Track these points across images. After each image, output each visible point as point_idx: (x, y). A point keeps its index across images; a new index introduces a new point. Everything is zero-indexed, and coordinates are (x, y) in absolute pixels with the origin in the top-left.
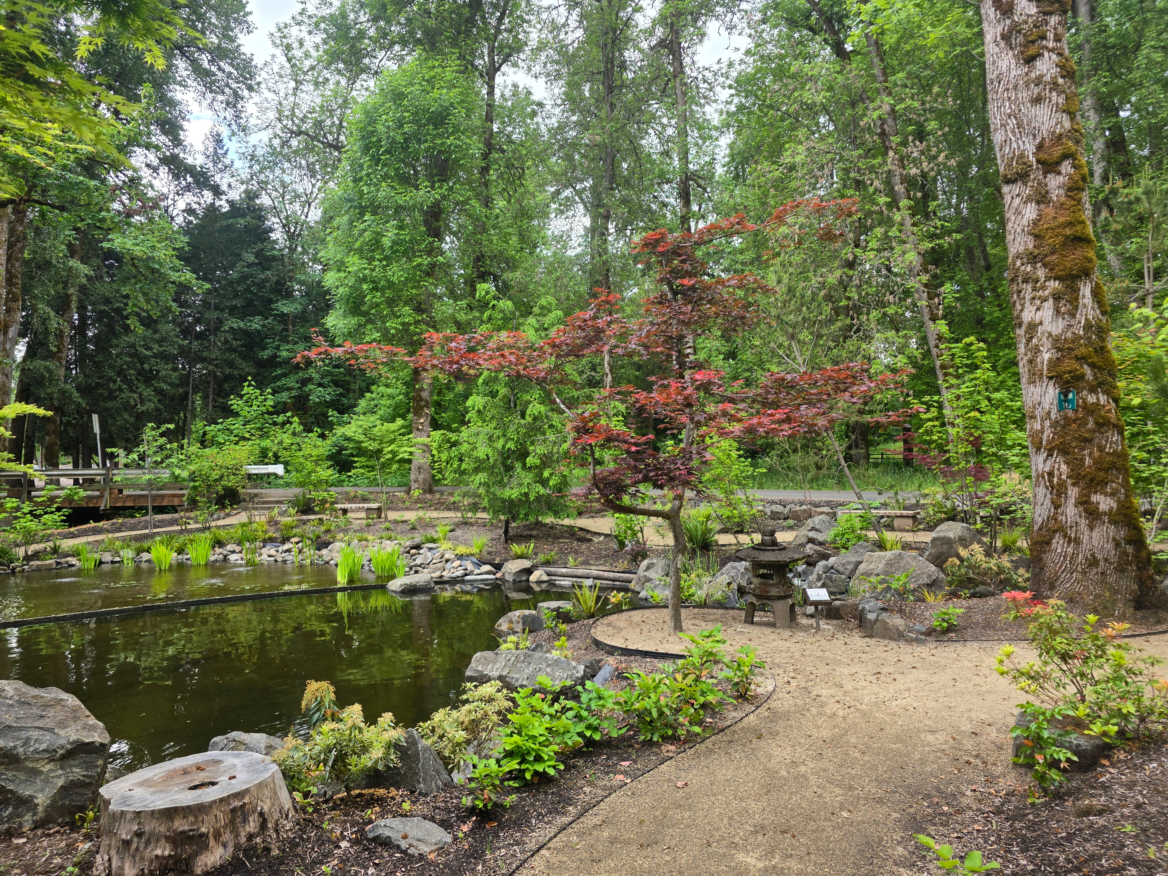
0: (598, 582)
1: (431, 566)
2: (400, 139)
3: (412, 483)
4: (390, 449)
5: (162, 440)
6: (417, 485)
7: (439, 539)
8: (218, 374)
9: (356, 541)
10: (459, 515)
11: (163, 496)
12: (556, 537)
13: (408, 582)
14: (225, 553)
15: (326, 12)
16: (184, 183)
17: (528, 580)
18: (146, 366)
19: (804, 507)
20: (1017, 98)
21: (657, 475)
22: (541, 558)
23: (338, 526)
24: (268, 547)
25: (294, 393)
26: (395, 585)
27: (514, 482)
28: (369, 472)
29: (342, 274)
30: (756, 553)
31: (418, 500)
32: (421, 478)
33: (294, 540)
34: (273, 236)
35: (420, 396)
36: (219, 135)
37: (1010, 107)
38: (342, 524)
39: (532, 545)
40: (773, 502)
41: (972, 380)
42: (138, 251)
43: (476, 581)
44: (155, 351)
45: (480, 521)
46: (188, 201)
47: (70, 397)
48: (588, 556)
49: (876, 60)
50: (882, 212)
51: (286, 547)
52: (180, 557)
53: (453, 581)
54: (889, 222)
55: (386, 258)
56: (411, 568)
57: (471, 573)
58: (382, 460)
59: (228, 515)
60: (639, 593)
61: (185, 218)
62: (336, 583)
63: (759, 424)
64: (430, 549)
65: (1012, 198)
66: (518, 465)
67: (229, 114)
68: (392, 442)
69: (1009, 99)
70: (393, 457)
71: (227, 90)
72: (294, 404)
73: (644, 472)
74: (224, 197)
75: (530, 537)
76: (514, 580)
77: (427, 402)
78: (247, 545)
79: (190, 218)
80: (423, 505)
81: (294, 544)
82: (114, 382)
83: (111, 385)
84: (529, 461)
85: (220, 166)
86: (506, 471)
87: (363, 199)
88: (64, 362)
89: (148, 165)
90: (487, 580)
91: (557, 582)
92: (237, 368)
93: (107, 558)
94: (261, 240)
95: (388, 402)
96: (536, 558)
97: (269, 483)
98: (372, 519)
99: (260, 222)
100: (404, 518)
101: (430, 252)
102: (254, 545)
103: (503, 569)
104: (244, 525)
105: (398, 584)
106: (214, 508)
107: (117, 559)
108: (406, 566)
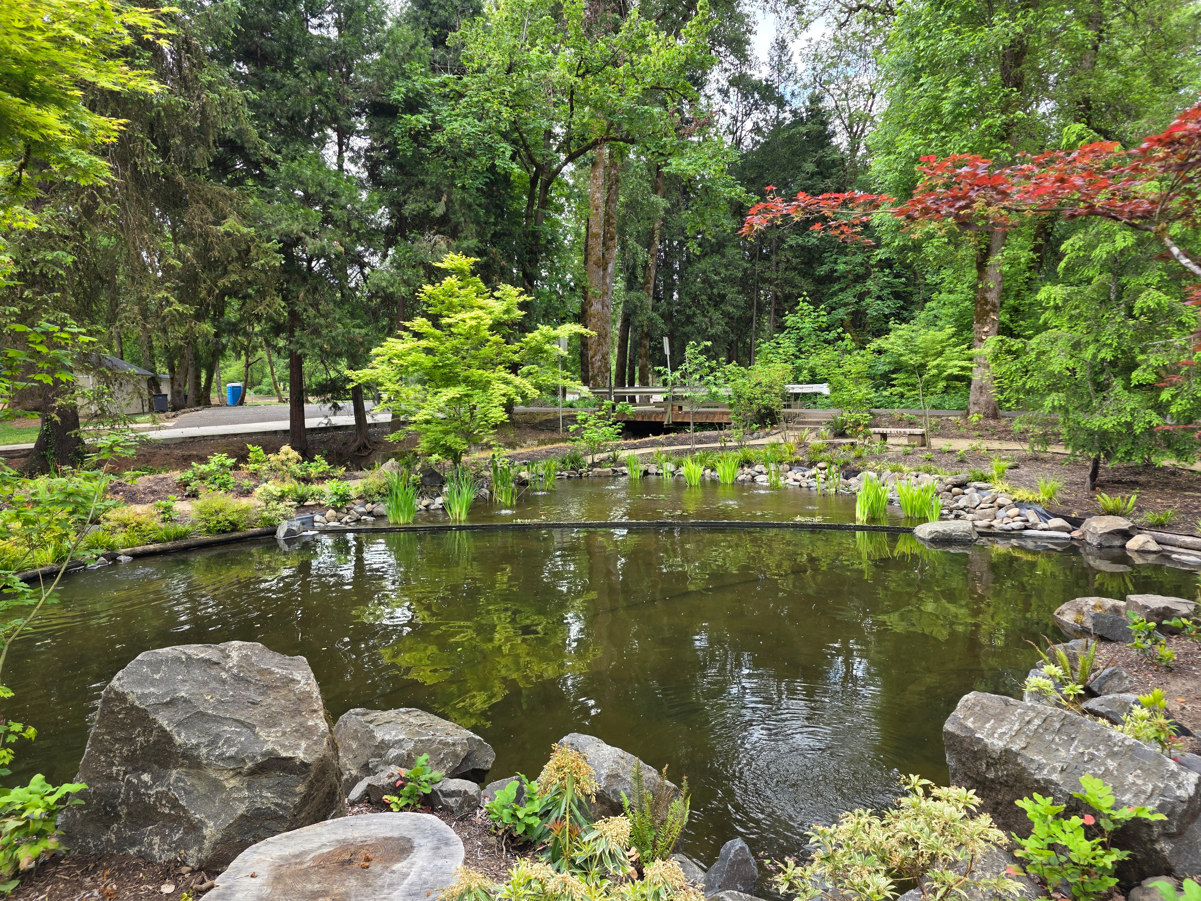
1: (978, 511)
3: (971, 406)
4: (935, 363)
5: (702, 358)
6: (977, 409)
7: (991, 478)
8: (779, 294)
9: (888, 471)
10: (1026, 447)
12: (1179, 488)
13: (940, 529)
14: (753, 473)
16: (752, 101)
17: (1123, 547)
18: (715, 291)
22: (1149, 517)
23: (871, 453)
24: (794, 471)
25: (851, 309)
26: (923, 531)
27: (1110, 406)
28: (909, 391)
29: (892, 157)
31: (977, 427)
32: (983, 399)
33: (821, 465)
34: (835, 141)
35: (985, 299)
36: (784, 41)
38: (876, 450)
39: (1133, 499)
42: (691, 171)
43: (1041, 538)
45: (1058, 457)
46: (755, 120)
47: (656, 324)
51: (814, 471)
52: (713, 474)
53: (1007, 535)
55: (946, 128)
56: (951, 511)
57: (1034, 527)
58: (926, 376)
59: (768, 434)
61: (753, 139)
62: (854, 518)
64: (979, 489)
66: (1117, 384)
68: (940, 354)
70: (940, 373)
72: (852, 321)
74: (787, 108)
75: (1134, 484)
76: (1100, 544)
77: (994, 305)
78: (772, 467)
79: (757, 138)
80: (983, 432)
81: (821, 469)
82: (690, 308)
83: (688, 311)
84: (1137, 376)
85: (784, 74)
86: (1097, 391)
87: (919, 59)
88: (651, 292)
89: (720, 90)
90: (1057, 538)
91: (1174, 556)
92: (796, 286)
93: (653, 469)
94: (823, 147)
95: (951, 310)
96: (1140, 516)
97: (815, 403)
98: (914, 446)
99: (822, 128)
100: (952, 448)
101: (1006, 108)
102: (781, 467)
103: (1083, 527)
104: (773, 445)
105: (928, 530)
106: (755, 426)
107: (661, 471)
108: (943, 507)
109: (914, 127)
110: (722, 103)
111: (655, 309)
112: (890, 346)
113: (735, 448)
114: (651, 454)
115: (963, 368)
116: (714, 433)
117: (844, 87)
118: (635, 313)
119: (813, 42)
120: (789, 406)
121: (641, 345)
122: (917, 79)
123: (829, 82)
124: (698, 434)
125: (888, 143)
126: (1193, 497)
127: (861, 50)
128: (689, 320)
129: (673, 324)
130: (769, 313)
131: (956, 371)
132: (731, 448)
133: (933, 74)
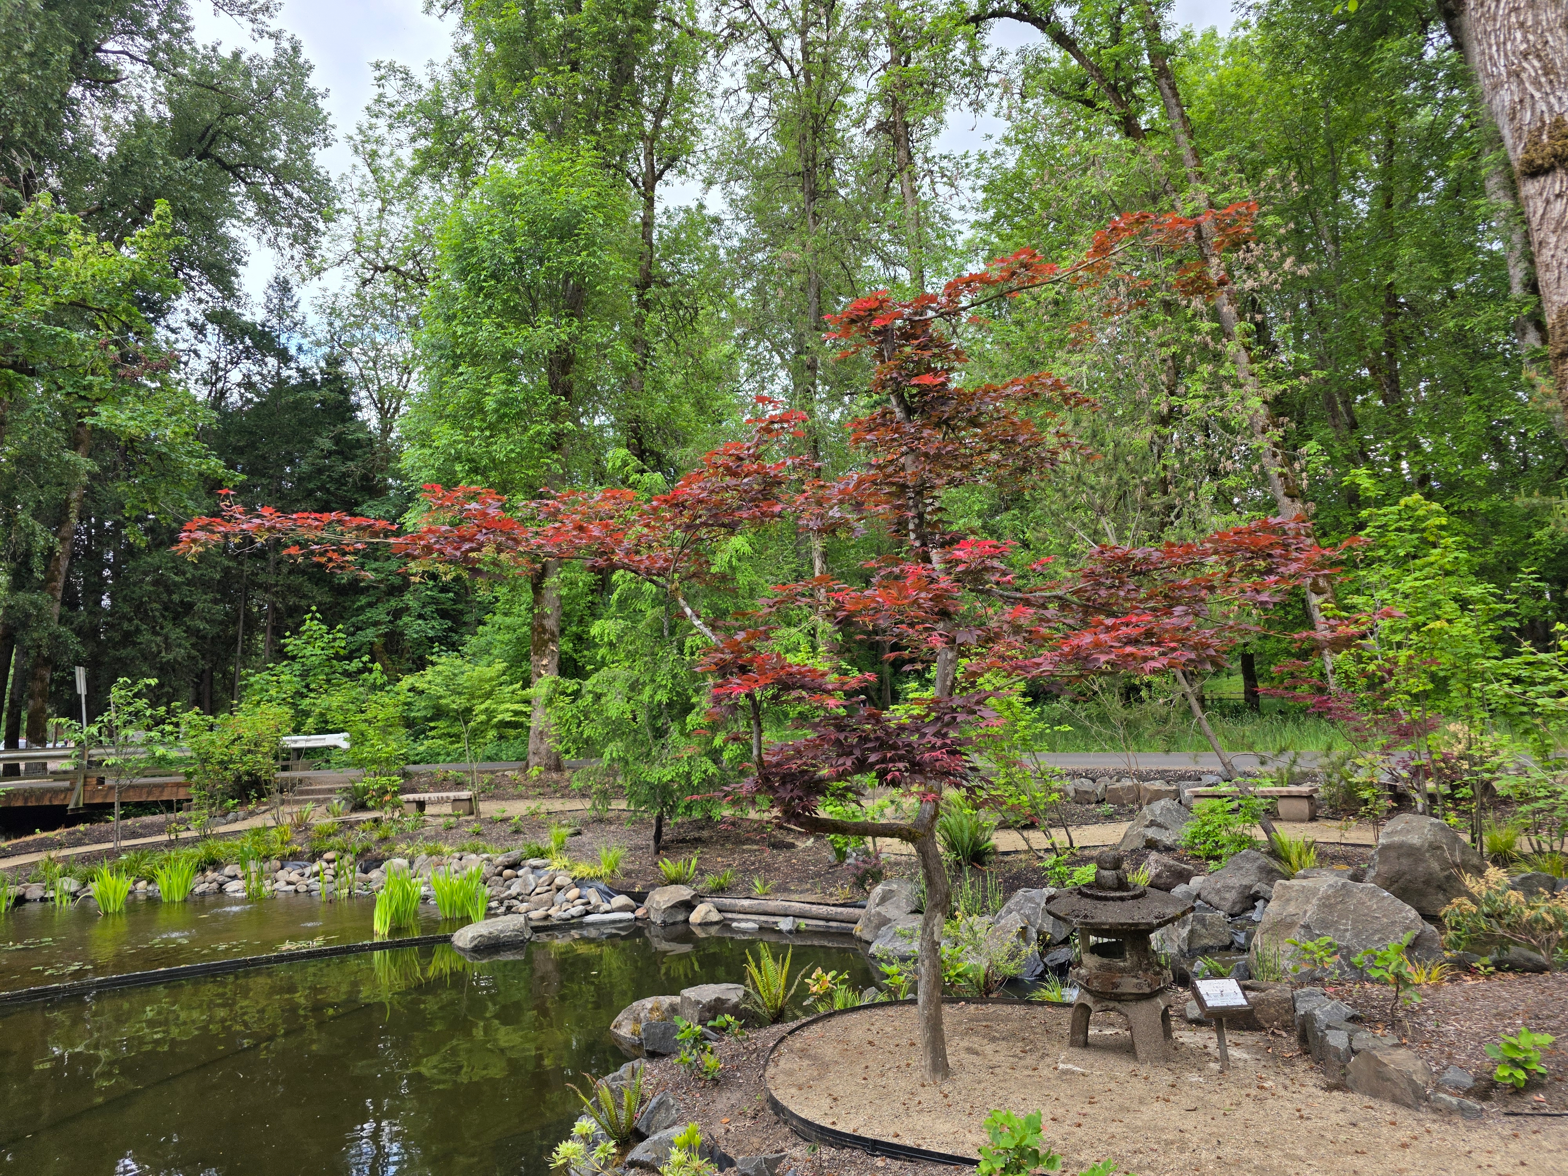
0: (803, 923)
1: (534, 898)
2: (509, 258)
3: (531, 757)
4: (483, 707)
5: (141, 703)
6: (537, 759)
7: (549, 851)
8: (279, 605)
9: (423, 856)
10: (589, 805)
11: (162, 787)
12: (740, 841)
13: (484, 931)
14: (221, 879)
15: (412, 97)
16: (241, 347)
17: (687, 921)
18: (176, 597)
19: (1127, 783)
20: (1537, 23)
21: (883, 760)
22: (710, 881)
23: (402, 831)
24: (288, 869)
25: (383, 629)
26: (464, 937)
27: (668, 756)
28: (452, 743)
29: (428, 451)
30: (1087, 905)
31: (538, 783)
32: (544, 748)
33: (329, 855)
34: (361, 416)
35: (543, 626)
36: (286, 282)
37: (1525, 40)
38: (409, 826)
39: (694, 862)
40: (1074, 775)
41: (1424, 567)
42: (133, 428)
43: (603, 923)
44: (188, 575)
45: (622, 815)
46: (245, 371)
47: (65, 644)
48: (786, 875)
49: (1183, 138)
50: (1207, 345)
51: (316, 867)
52: (150, 888)
53: (566, 925)
54: (1217, 358)
55: (491, 427)
56: (501, 902)
57: (595, 910)
58: (472, 724)
59: (252, 814)
60: (869, 943)
61: (242, 396)
62: (371, 932)
63: (1097, 645)
64: (535, 868)
65: (1548, 202)
66: (674, 729)
67: (298, 251)
68: (489, 695)
69: (1522, 25)
70: (490, 719)
71: (296, 221)
72: (385, 645)
73: (857, 753)
74: (293, 365)
75: (698, 841)
76: (664, 922)
77: (553, 634)
78: (253, 866)
79: (249, 396)
80: (544, 789)
81: (329, 862)
82: (130, 620)
83: (126, 625)
84: (692, 719)
85: (287, 322)
86: (656, 738)
87: (458, 344)
88: (59, 595)
89: (191, 325)
90: (621, 921)
91: (734, 924)
92: (305, 596)
93: (35, 891)
94: (344, 421)
95: (507, 636)
96: (702, 881)
97: (328, 761)
98: (458, 816)
99: (342, 397)
100: (505, 815)
101: (555, 416)
102: (266, 866)
103: (646, 903)
104: (257, 832)
105: (470, 935)
106: (231, 802)
107: (51, 894)
108: (491, 899)
109: (454, 420)
110: (193, 341)
111: (63, 620)
112: (426, 686)
113: (194, 841)
114: (34, 864)
115: (516, 713)
116: (159, 818)
117: (372, 354)
118: (25, 625)
119: (329, 293)
120: (285, 768)
121: (34, 677)
122: (456, 366)
123: (353, 345)
124: (129, 822)
125: (422, 432)
126: (750, 851)
127: (392, 315)
128: (128, 638)
129: (100, 643)
130: (264, 630)
131: (508, 717)
132: (186, 842)
133: (474, 364)
